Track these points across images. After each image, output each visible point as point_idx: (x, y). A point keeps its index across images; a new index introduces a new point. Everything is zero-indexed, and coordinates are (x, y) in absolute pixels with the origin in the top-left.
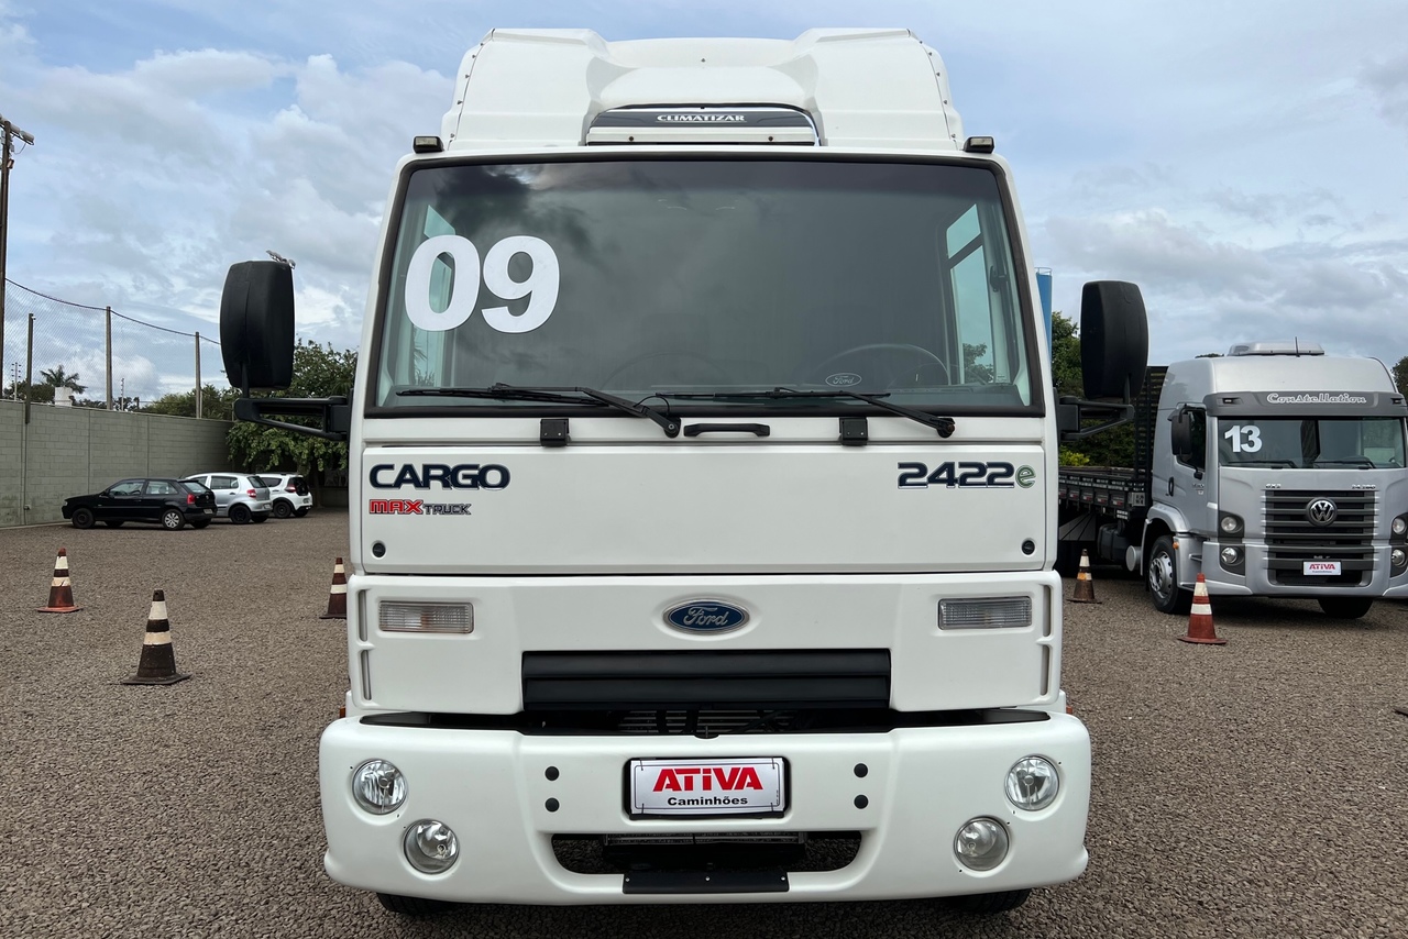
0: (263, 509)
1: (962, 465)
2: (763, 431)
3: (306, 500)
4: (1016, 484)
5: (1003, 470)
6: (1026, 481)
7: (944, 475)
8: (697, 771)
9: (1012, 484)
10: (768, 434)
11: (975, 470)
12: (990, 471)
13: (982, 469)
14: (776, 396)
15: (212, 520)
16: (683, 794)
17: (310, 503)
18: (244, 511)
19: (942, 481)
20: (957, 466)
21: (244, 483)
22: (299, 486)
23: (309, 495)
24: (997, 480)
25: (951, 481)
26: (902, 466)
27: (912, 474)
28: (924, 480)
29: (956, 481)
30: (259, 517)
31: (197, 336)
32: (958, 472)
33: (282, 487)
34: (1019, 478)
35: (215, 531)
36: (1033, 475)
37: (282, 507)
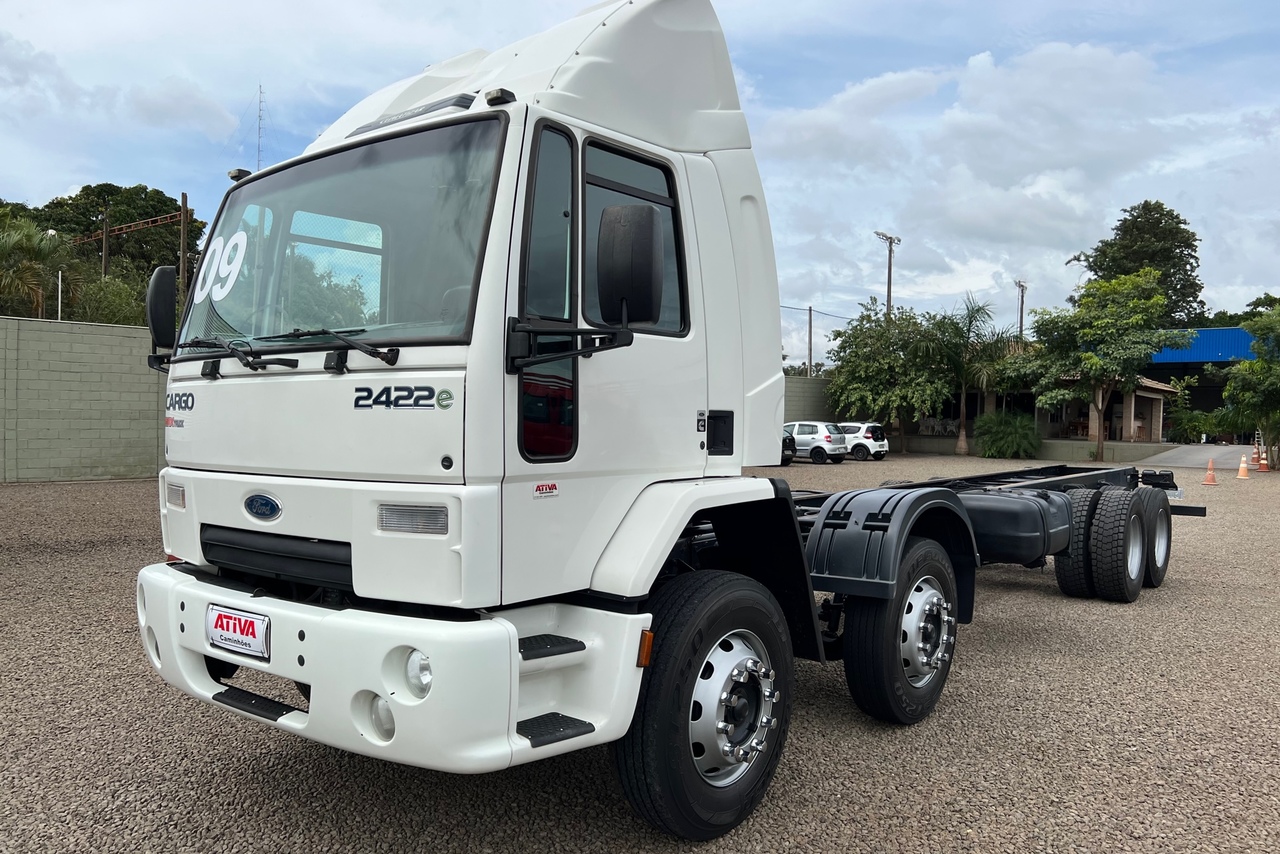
0: (837, 452)
1: (397, 389)
2: (294, 364)
3: (882, 446)
4: (436, 405)
5: (426, 393)
6: (444, 403)
7: (383, 398)
8: (230, 618)
9: (432, 406)
10: (297, 366)
11: (405, 393)
12: (416, 394)
13: (410, 391)
14: (296, 335)
15: (794, 459)
16: (226, 634)
17: (886, 448)
18: (822, 453)
19: (382, 403)
20: (393, 389)
21: (823, 429)
22: (875, 434)
23: (886, 441)
24: (421, 402)
25: (388, 403)
26: (358, 390)
27: (365, 398)
28: (370, 402)
29: (391, 403)
30: (837, 459)
31: (810, 310)
32: (394, 395)
33: (859, 434)
34: (438, 400)
35: (795, 469)
36: (451, 397)
37: (861, 451)
